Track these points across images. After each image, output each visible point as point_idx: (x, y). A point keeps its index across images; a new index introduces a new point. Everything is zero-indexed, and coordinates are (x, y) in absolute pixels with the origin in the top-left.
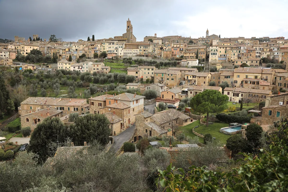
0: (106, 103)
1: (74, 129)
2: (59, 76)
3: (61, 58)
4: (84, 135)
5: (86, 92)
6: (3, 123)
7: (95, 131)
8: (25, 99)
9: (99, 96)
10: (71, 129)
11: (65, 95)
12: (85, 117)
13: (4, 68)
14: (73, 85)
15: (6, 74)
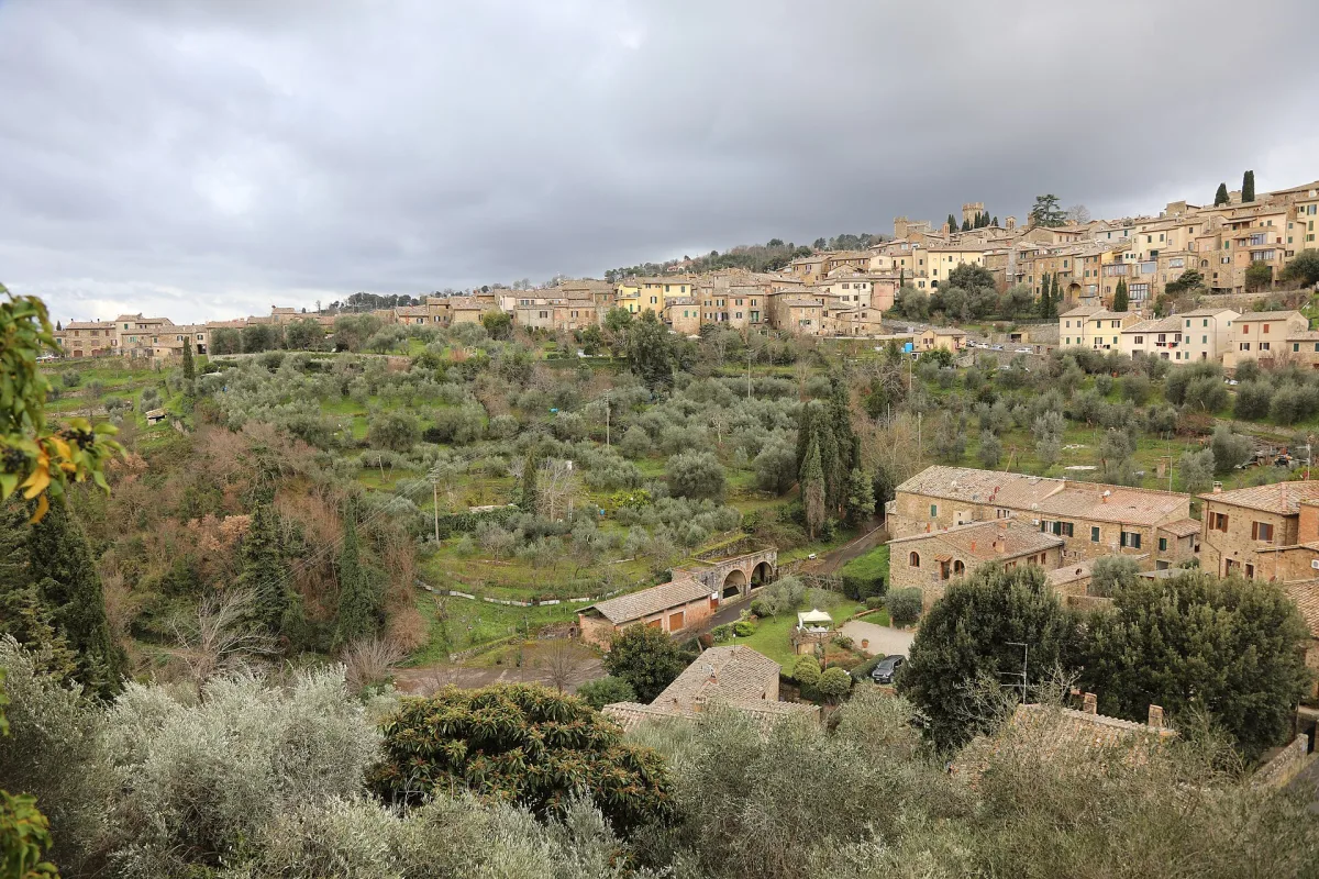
0: (1300, 529)
1: (1108, 631)
2: (1063, 377)
3: (1076, 294)
4: (1155, 674)
5: (1194, 459)
7: (1218, 664)
9: (1259, 488)
10: (1092, 628)
11: (1083, 468)
12: (1169, 583)
13: (849, 346)
14: (1125, 424)
15: (855, 369)
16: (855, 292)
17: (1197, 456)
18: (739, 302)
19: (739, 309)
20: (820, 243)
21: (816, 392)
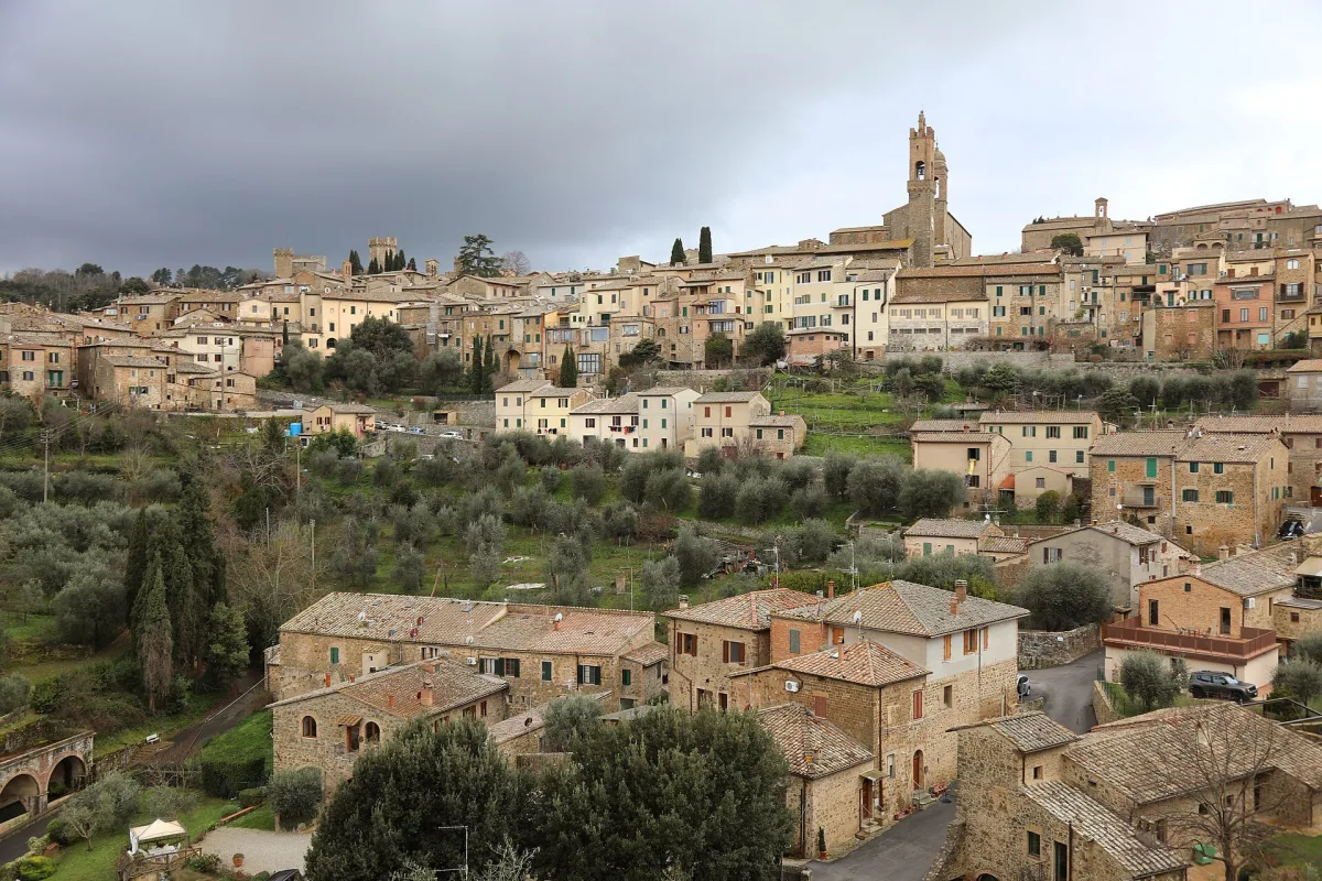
0: (772, 646)
1: (567, 795)
2: (500, 470)
3: (514, 365)
4: (625, 842)
5: (656, 569)
6: (178, 739)
8: (305, 603)
9: (728, 600)
10: (548, 795)
11: (529, 586)
12: (636, 725)
13: (208, 426)
14: (577, 529)
15: (218, 460)
16: (217, 349)
17: (658, 565)
18: (28, 355)
19: (29, 367)
20: (162, 276)
21: (158, 493)
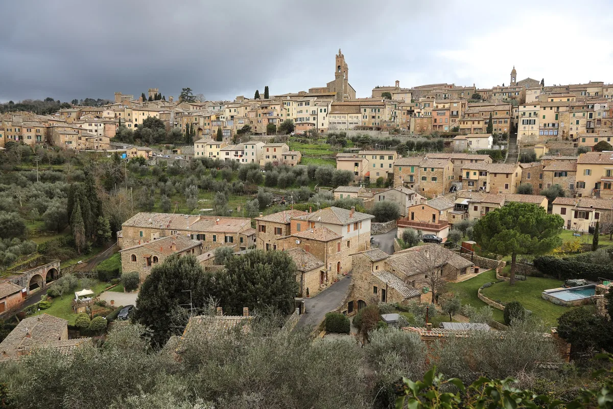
0: (291, 229)
1: (224, 279)
2: (196, 170)
3: (200, 133)
4: (244, 294)
6: (89, 263)
7: (266, 286)
8: (130, 216)
9: (276, 214)
10: (217, 279)
11: (207, 210)
12: (246, 256)
13: (93, 155)
14: (224, 190)
15: (97, 167)
16: (96, 128)
17: (252, 203)
18: (29, 130)
19: (29, 134)
20: (75, 102)
21: (77, 178)
